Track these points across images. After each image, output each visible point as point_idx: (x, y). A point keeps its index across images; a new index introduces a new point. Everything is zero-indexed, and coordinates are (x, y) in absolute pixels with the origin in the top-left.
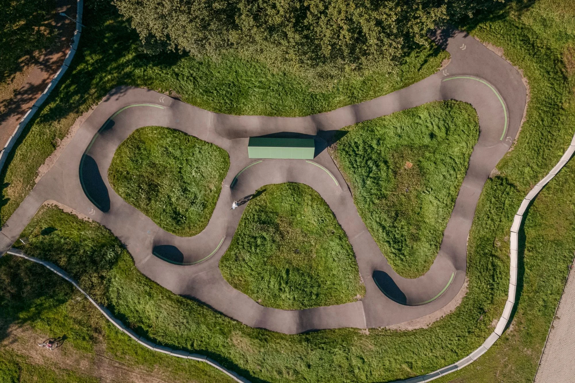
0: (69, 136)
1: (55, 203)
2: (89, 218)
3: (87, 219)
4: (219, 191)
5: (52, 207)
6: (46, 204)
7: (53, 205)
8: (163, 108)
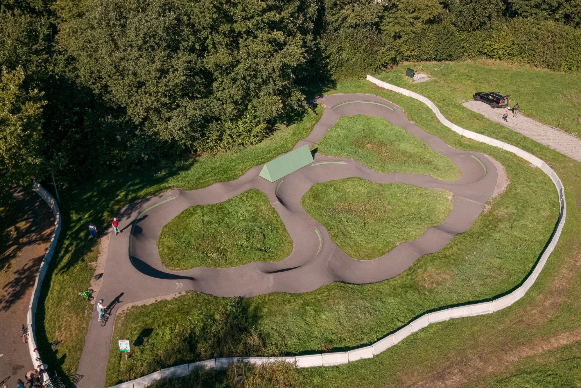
0: (102, 254)
1: (130, 305)
2: (180, 293)
3: (178, 295)
4: (274, 211)
5: (130, 310)
6: (121, 312)
7: (130, 308)
8: (175, 198)
